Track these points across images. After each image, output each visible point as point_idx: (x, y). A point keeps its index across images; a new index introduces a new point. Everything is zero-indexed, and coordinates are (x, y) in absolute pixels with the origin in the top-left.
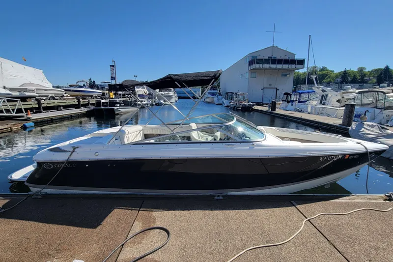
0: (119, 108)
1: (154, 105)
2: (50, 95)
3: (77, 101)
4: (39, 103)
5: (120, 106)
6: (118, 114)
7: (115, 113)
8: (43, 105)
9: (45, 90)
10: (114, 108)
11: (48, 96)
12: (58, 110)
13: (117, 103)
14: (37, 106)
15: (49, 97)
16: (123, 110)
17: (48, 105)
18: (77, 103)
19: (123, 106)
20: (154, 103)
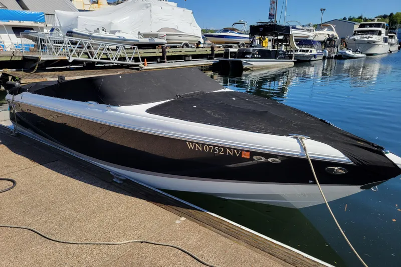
0: (250, 61)
1: (332, 58)
2: (184, 42)
3: (210, 49)
4: (163, 52)
5: (252, 58)
6: (247, 69)
7: (242, 67)
8: (168, 54)
9: (180, 36)
10: (242, 60)
11: (181, 43)
12: (185, 61)
13: (249, 53)
14: (161, 54)
15: (183, 44)
16: (256, 63)
17: (173, 54)
18: (210, 53)
19: (259, 58)
20: (334, 55)
